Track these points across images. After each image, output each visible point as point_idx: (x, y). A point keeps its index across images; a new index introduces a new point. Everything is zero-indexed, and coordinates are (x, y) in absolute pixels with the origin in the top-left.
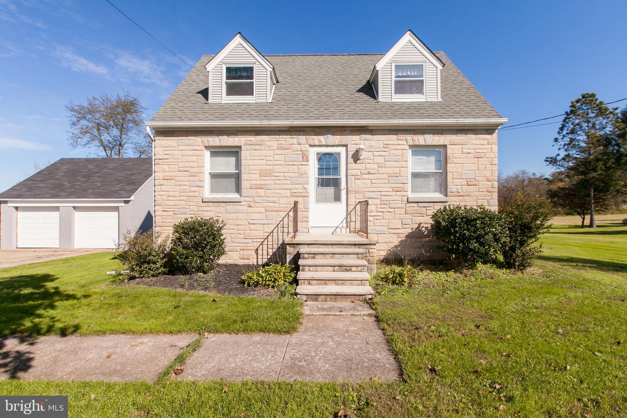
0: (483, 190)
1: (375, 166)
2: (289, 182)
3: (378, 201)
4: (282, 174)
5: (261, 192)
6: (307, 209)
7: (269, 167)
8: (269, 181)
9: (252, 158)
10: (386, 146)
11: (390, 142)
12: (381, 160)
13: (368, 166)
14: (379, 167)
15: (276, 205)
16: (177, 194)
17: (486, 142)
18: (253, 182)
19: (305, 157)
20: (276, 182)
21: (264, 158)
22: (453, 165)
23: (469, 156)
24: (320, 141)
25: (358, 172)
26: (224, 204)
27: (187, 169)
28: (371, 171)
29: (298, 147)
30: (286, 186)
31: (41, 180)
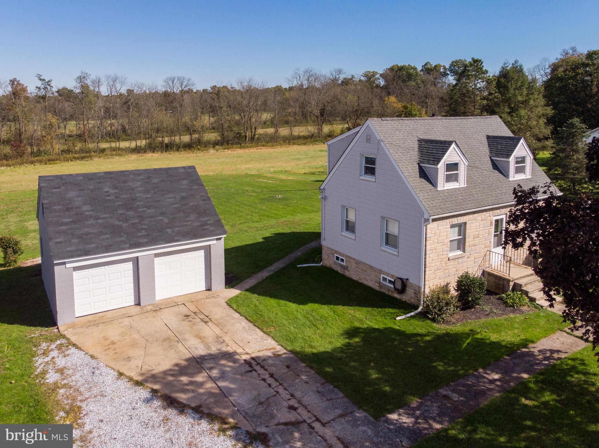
2: (484, 240)
4: (482, 236)
5: (473, 247)
6: (490, 254)
7: (478, 233)
8: (476, 241)
9: (471, 228)
15: (479, 254)
18: (470, 243)
19: (492, 224)
20: (480, 241)
21: (475, 227)
24: (498, 213)
26: (457, 260)
27: (442, 241)
29: (489, 218)
30: (483, 243)
31: (73, 222)
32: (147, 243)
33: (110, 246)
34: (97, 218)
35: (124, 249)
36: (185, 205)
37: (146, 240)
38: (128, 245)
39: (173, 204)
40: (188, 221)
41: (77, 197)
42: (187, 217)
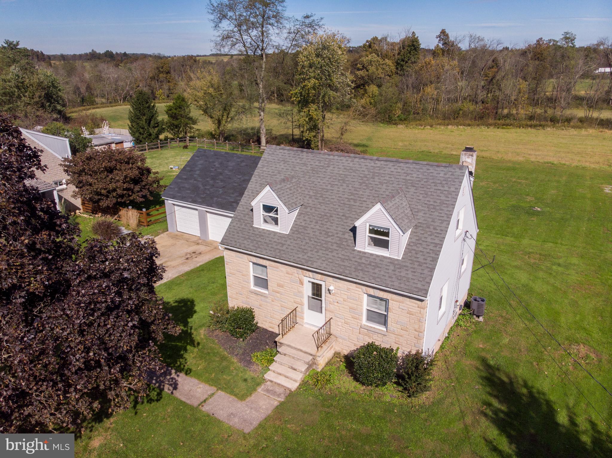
0: (412, 336)
1: (342, 300)
2: (292, 294)
3: (343, 321)
4: (289, 288)
5: (278, 295)
6: (302, 312)
7: (281, 282)
8: (282, 290)
9: (273, 274)
10: (348, 289)
11: (351, 287)
12: (345, 297)
13: (337, 298)
14: (344, 300)
15: (286, 305)
16: (237, 283)
17: (417, 306)
18: (274, 288)
19: (302, 283)
20: (286, 292)
21: (279, 276)
22: (392, 314)
23: (403, 311)
24: (309, 275)
25: (331, 300)
26: (260, 296)
27: (241, 271)
28: (339, 302)
29: (297, 275)
30: (291, 296)
31: (186, 179)
32: (199, 202)
33: (185, 197)
34: (195, 180)
35: (187, 202)
36: (240, 185)
37: (200, 200)
38: (190, 200)
39: (235, 183)
40: (230, 197)
41: (201, 164)
42: (233, 194)
